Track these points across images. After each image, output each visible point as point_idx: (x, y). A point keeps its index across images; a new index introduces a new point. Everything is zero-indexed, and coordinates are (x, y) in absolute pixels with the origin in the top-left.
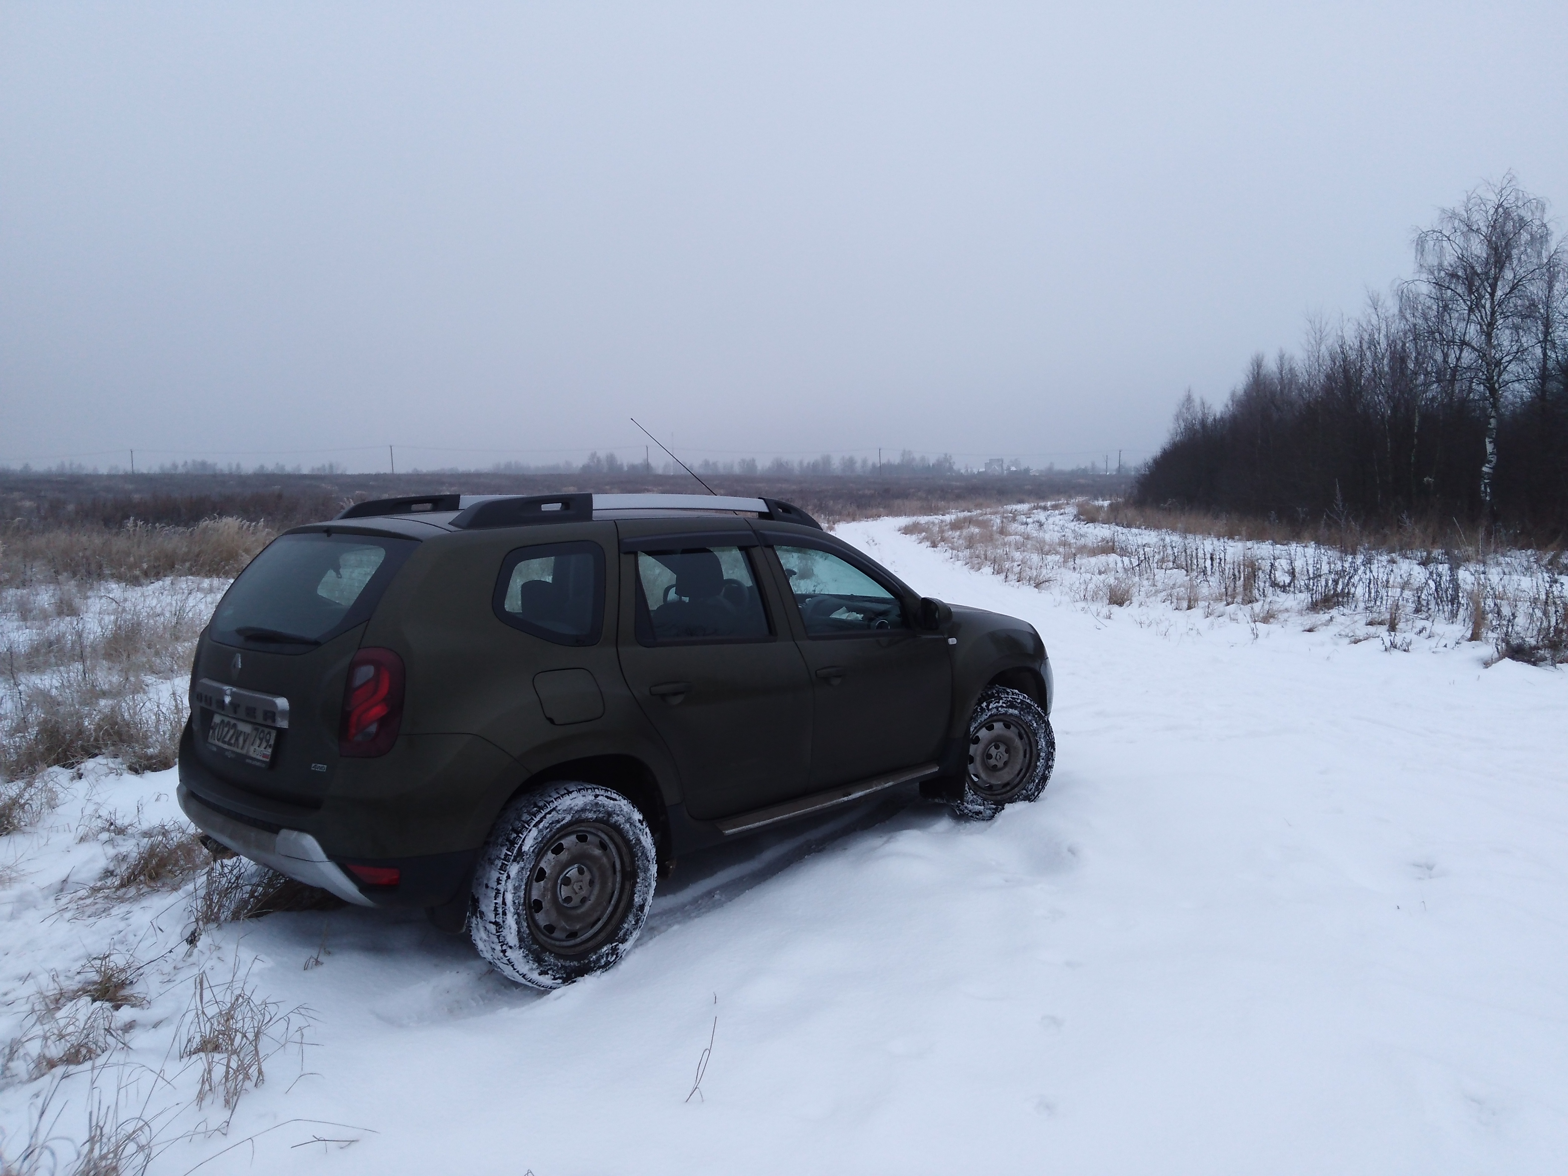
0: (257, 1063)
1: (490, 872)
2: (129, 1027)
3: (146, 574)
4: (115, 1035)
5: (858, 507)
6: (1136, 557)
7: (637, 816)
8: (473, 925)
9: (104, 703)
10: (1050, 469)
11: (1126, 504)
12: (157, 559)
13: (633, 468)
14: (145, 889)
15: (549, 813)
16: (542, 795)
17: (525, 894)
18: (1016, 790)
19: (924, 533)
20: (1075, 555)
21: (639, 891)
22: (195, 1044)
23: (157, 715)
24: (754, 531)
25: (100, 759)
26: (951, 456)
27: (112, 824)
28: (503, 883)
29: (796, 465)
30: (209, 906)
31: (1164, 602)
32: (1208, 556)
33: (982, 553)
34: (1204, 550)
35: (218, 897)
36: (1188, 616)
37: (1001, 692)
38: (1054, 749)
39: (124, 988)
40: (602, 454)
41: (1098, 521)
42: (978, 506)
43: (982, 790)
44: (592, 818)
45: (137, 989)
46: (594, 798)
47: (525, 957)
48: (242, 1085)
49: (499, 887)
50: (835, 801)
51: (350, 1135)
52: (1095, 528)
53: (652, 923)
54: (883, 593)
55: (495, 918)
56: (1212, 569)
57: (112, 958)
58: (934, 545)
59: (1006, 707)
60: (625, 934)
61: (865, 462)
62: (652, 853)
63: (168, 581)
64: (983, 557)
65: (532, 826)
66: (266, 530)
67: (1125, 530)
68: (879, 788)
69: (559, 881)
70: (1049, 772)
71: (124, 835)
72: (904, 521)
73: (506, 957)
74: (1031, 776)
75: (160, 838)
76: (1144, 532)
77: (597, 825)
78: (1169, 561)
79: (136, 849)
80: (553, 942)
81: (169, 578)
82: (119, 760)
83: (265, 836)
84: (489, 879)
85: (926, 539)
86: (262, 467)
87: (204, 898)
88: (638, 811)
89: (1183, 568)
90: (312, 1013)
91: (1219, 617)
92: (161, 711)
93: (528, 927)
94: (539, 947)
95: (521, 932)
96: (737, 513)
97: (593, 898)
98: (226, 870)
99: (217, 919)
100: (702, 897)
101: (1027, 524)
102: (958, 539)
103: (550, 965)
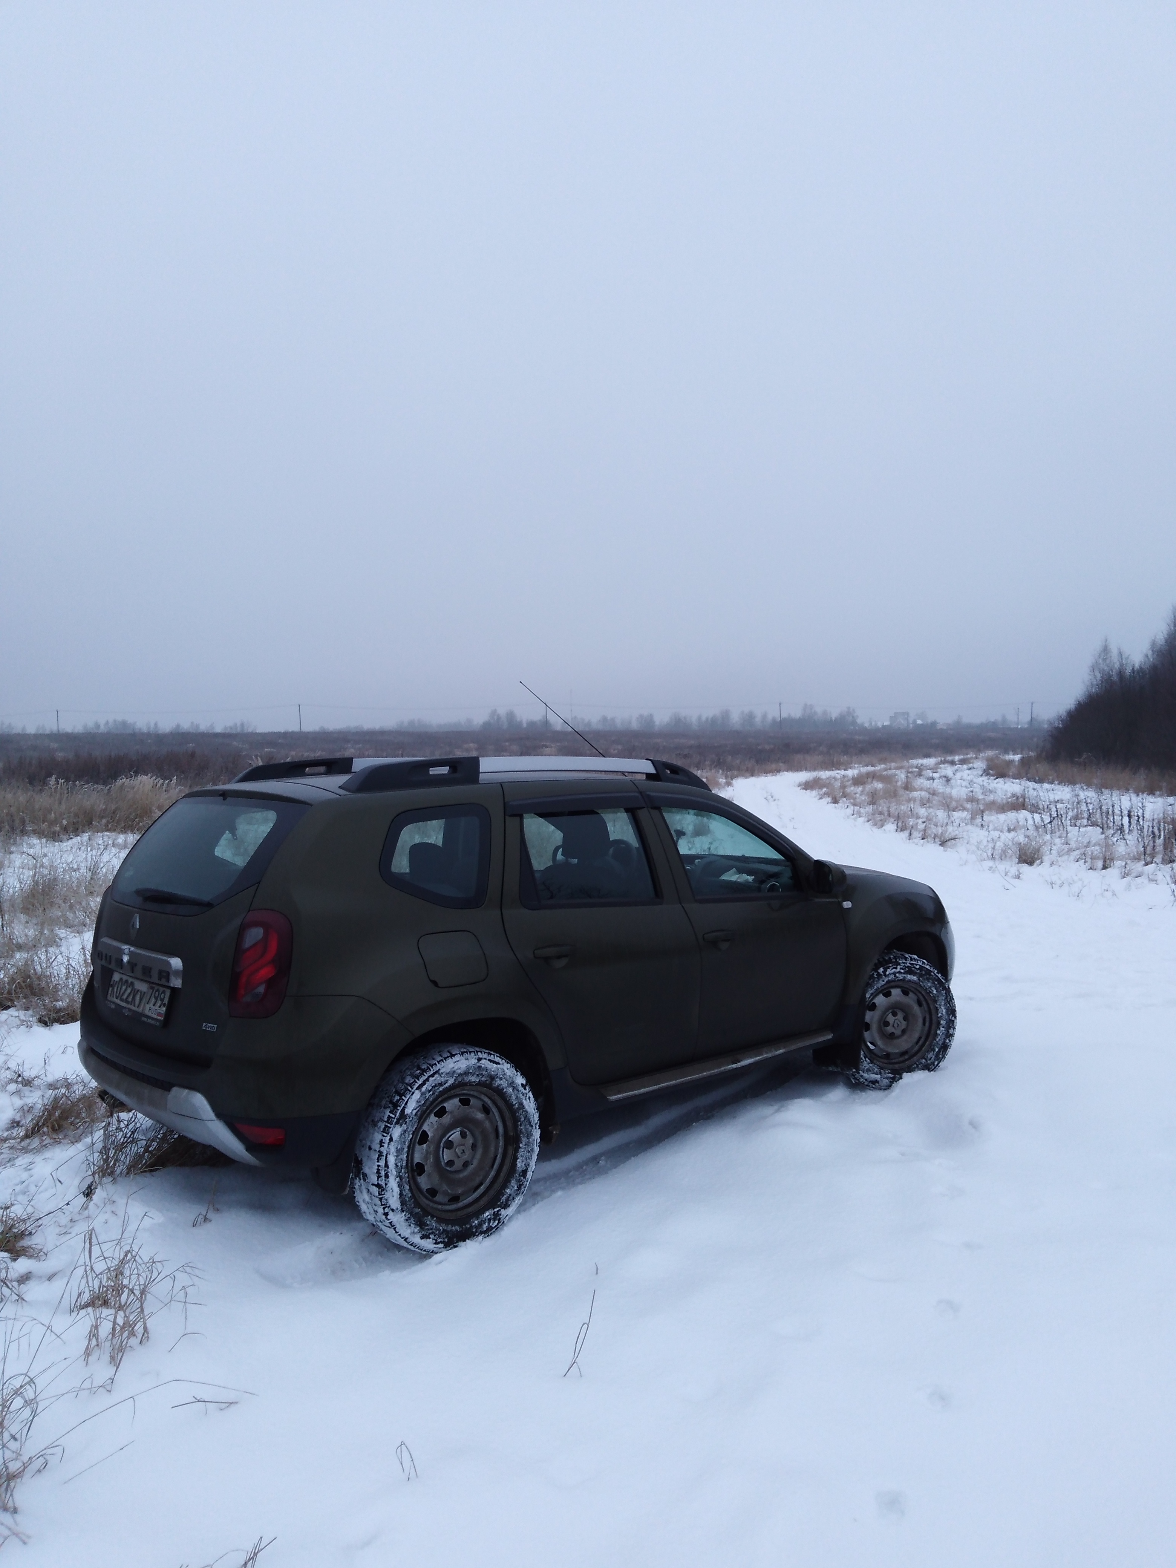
0: (142, 1320)
1: (373, 1134)
2: (25, 1278)
3: (65, 829)
4: (11, 1287)
5: (757, 762)
6: (1048, 814)
7: (520, 1080)
8: (357, 1187)
9: (20, 957)
10: (958, 723)
11: (1038, 758)
12: (77, 815)
13: (532, 724)
14: (48, 1141)
15: (432, 1076)
16: (425, 1058)
17: (407, 1157)
18: (915, 1058)
19: (825, 789)
20: (983, 812)
21: (521, 1156)
22: (86, 1297)
23: (67, 969)
24: (641, 793)
25: (12, 1012)
26: (854, 710)
27: (19, 1076)
28: (386, 1145)
29: (694, 720)
30: (106, 1161)
31: (1077, 861)
32: (1126, 812)
33: (885, 809)
34: (1120, 807)
35: (114, 1151)
36: (1103, 877)
37: (899, 957)
38: (955, 1017)
39: (23, 1239)
40: (502, 712)
41: (1009, 776)
42: (883, 761)
43: (878, 1059)
44: (475, 1082)
45: (35, 1241)
46: (477, 1061)
47: (407, 1220)
48: (127, 1343)
49: (382, 1149)
50: (723, 1068)
51: (231, 1396)
52: (1005, 783)
53: (536, 1188)
54: (773, 854)
55: (378, 1180)
56: (1130, 826)
57: (13, 1209)
58: (835, 801)
59: (904, 973)
60: (507, 1200)
61: (765, 716)
62: (535, 1117)
63: (85, 836)
64: (886, 813)
65: (415, 1088)
66: (179, 787)
67: (1037, 786)
68: (769, 1055)
69: (442, 1145)
70: (950, 1041)
71: (31, 1087)
72: (804, 776)
73: (389, 1220)
74: (931, 1044)
75: (63, 1090)
76: (1057, 787)
77: (480, 1088)
78: (1083, 818)
79: (40, 1101)
80: (435, 1206)
81: (87, 834)
82: (30, 1012)
83: (158, 1092)
84: (372, 1141)
85: (827, 794)
86: (178, 726)
87: (101, 1152)
88: (521, 1075)
89: (1098, 826)
90: (197, 1272)
91: (1137, 877)
92: (71, 965)
93: (411, 1190)
94: (421, 1211)
95: (403, 1195)
96: (626, 774)
97: (475, 1162)
98: (122, 1125)
99: (112, 1173)
100: (586, 1163)
101: (933, 779)
102: (861, 795)
103: (432, 1229)
